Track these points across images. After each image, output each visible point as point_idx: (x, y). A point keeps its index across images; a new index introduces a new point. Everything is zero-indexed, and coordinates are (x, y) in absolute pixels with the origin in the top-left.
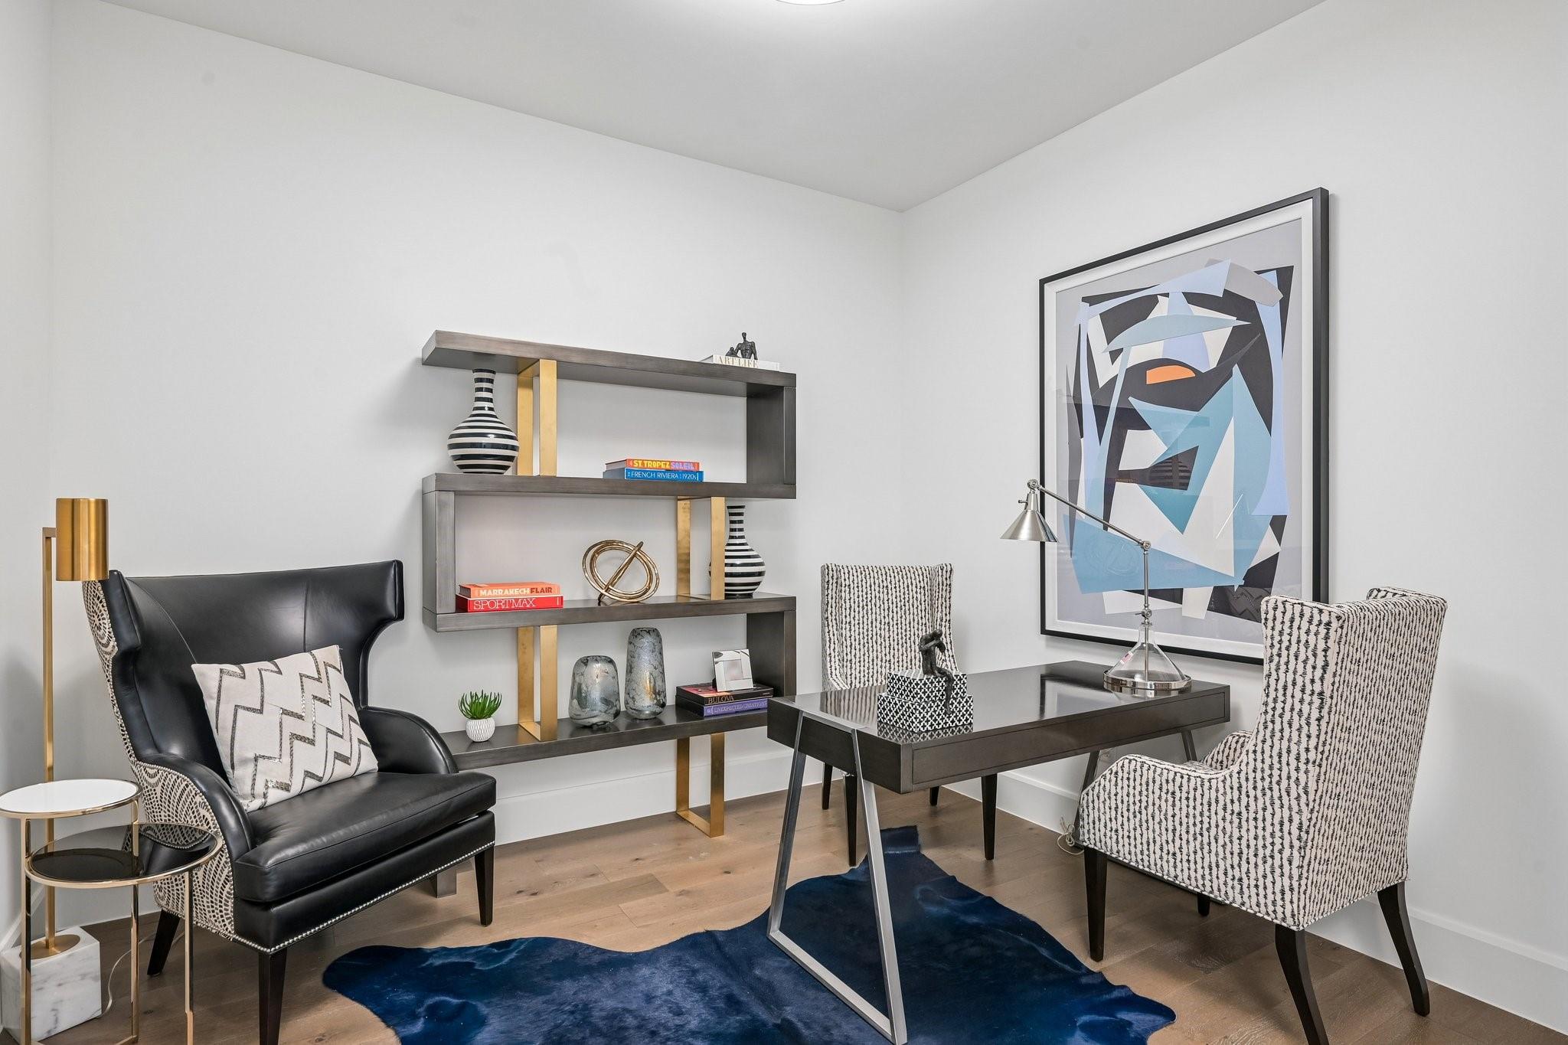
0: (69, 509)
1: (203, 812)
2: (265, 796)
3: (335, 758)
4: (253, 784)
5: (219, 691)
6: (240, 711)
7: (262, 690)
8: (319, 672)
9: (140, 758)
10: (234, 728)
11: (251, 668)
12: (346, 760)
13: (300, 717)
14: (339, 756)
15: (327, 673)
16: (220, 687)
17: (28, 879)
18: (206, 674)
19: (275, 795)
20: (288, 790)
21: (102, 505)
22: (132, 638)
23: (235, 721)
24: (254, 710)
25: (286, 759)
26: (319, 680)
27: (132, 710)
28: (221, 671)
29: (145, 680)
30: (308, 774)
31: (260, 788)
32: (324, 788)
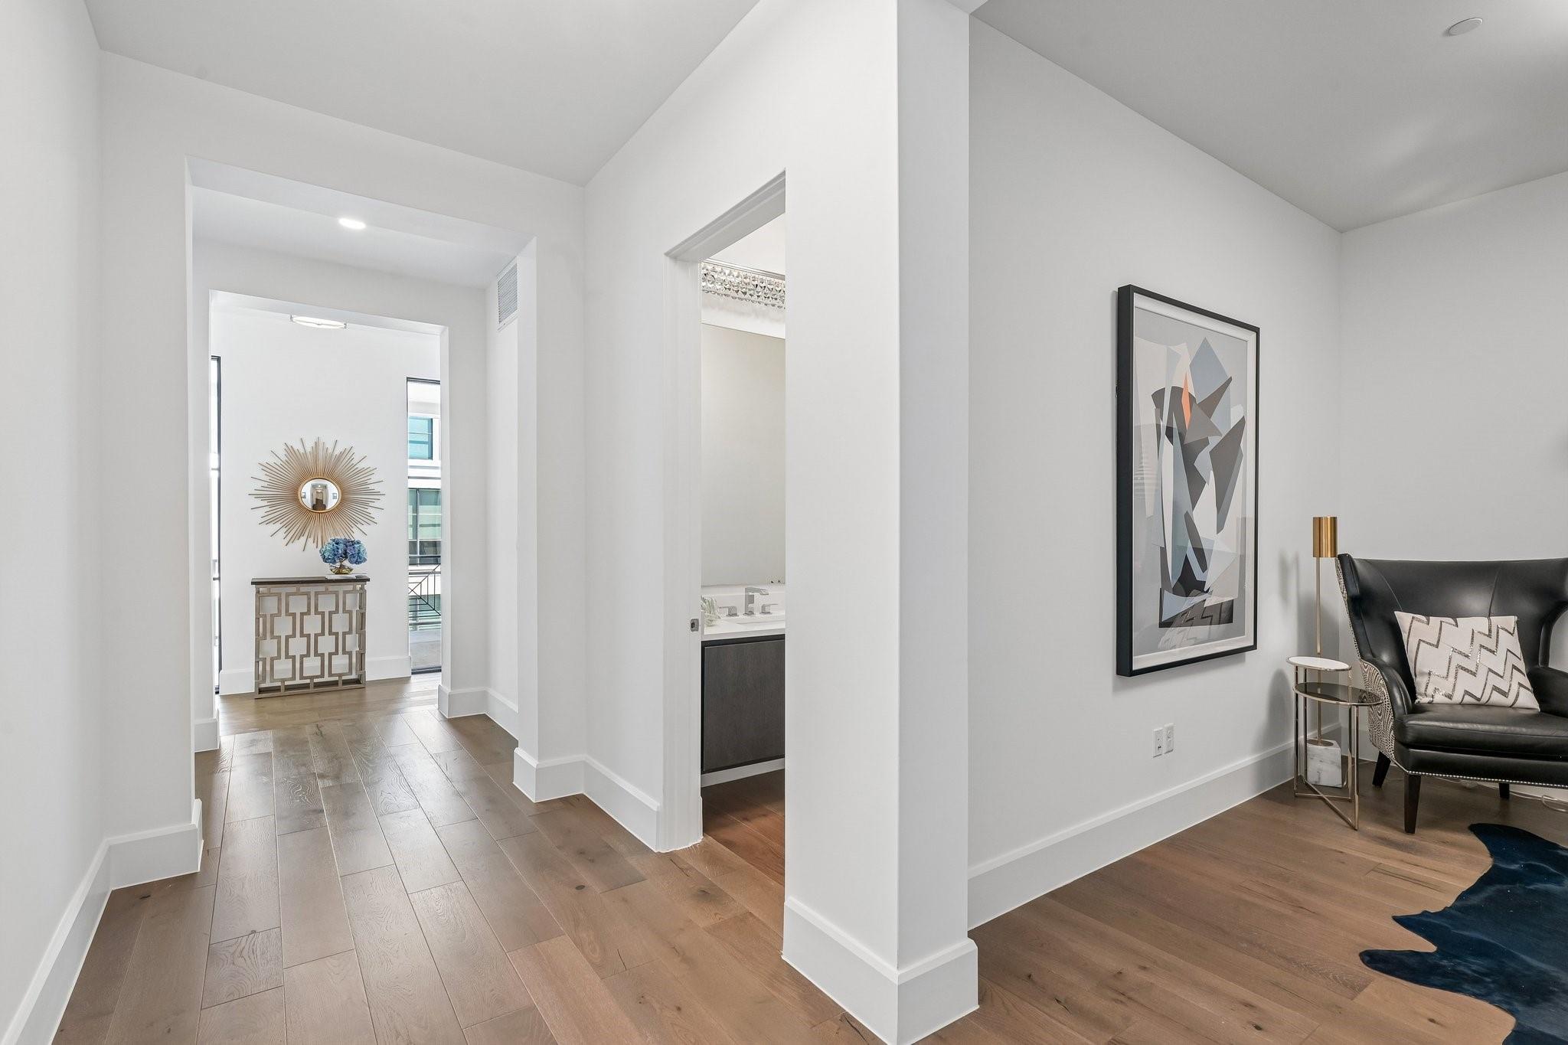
0: (1318, 522)
1: (1383, 689)
2: (1433, 696)
3: (1493, 689)
4: (1426, 688)
5: (1410, 629)
6: (1422, 644)
7: (1440, 634)
8: (1490, 631)
9: (1363, 657)
10: (1417, 652)
11: (1435, 621)
12: (1505, 694)
13: (1467, 656)
14: (1495, 688)
15: (1498, 633)
16: (1411, 627)
17: (1297, 695)
18: (1403, 618)
19: (1439, 698)
20: (1451, 699)
21: (1334, 520)
22: (1355, 591)
23: (1418, 649)
24: (1433, 645)
25: (1451, 679)
26: (1489, 636)
27: (1360, 630)
28: (1413, 618)
29: (1367, 613)
30: (1467, 693)
31: (1430, 691)
32: (1479, 705)
